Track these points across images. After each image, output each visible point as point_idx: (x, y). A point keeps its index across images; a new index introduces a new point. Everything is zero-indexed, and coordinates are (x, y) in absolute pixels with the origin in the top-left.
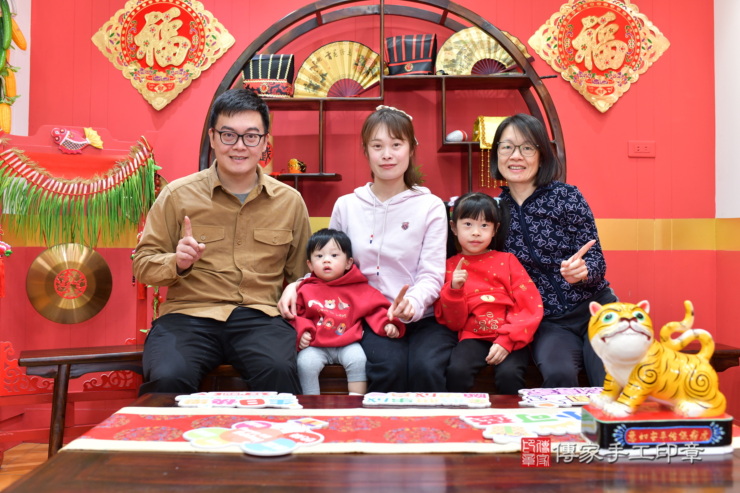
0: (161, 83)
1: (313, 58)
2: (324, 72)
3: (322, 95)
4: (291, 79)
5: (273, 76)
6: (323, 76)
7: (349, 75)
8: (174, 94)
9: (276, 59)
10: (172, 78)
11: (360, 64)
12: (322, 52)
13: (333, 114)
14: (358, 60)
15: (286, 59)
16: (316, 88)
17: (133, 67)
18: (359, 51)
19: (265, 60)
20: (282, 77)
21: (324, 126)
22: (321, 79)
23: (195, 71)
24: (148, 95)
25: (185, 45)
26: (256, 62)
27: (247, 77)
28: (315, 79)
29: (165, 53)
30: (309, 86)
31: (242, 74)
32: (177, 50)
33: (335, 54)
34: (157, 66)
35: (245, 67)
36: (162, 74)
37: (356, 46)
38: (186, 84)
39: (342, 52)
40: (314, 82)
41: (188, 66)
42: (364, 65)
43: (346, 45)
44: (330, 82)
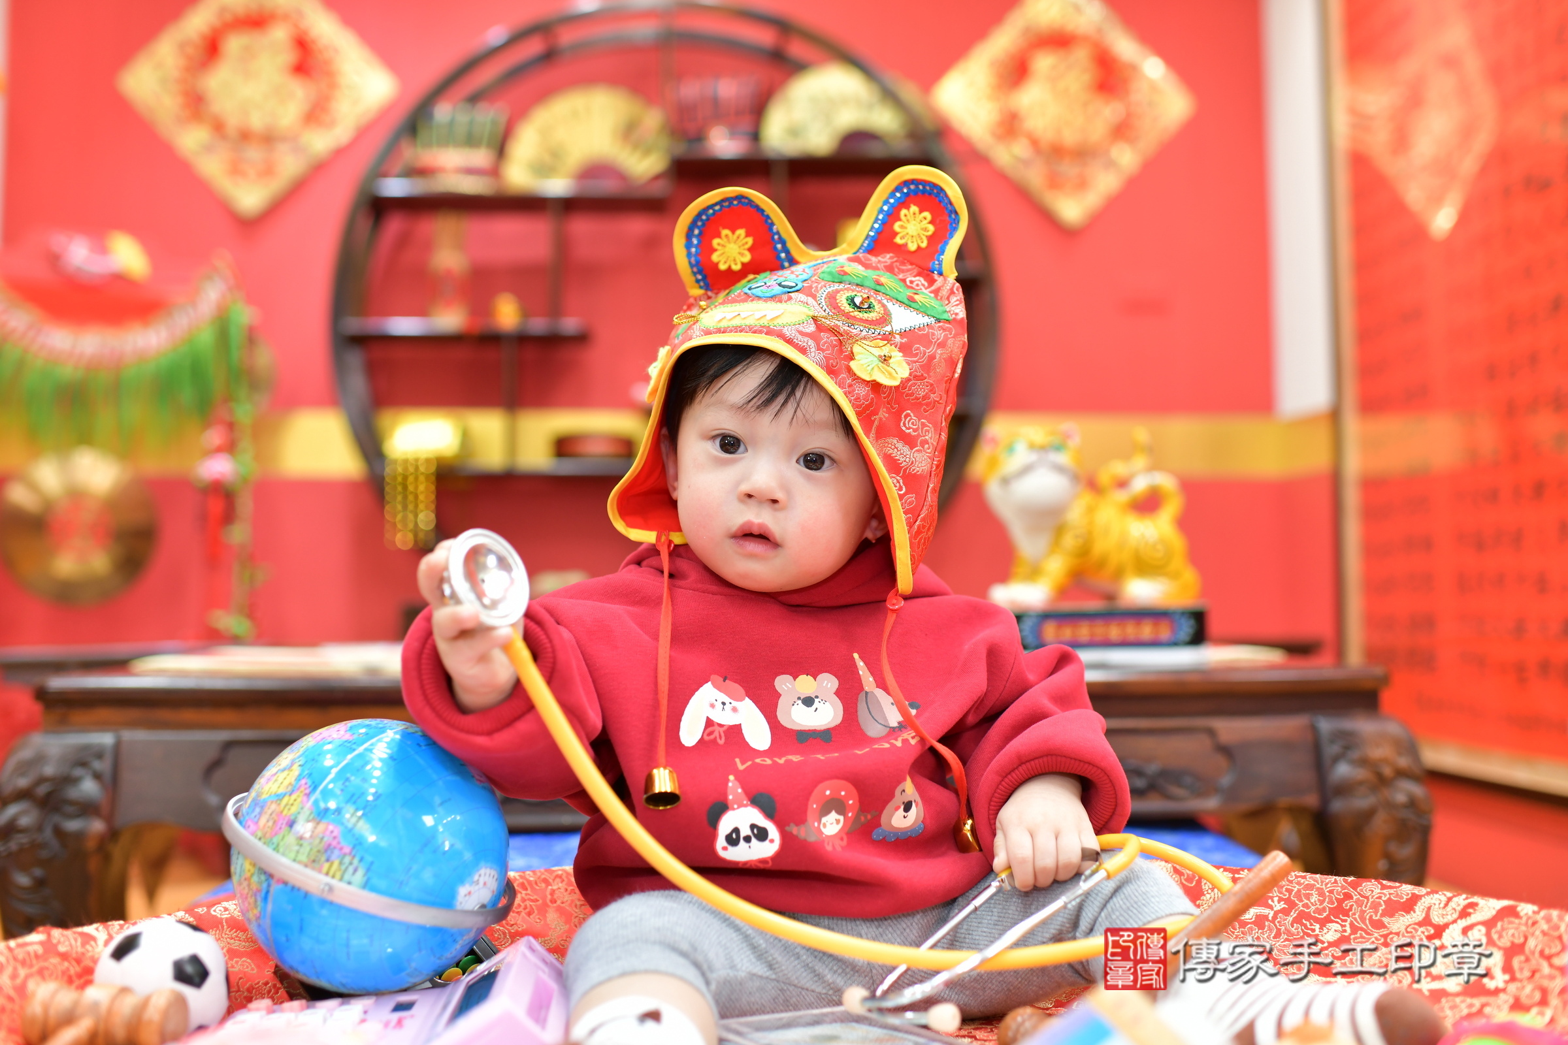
1: (541, 115)
4: (501, 151)
7: (610, 154)
10: (274, 158)
11: (629, 132)
12: (559, 106)
16: (545, 172)
17: (201, 134)
21: (563, 245)
23: (322, 144)
24: (228, 187)
30: (533, 167)
31: (407, 144)
34: (246, 135)
37: (623, 97)
41: (306, 135)
44: (574, 161)
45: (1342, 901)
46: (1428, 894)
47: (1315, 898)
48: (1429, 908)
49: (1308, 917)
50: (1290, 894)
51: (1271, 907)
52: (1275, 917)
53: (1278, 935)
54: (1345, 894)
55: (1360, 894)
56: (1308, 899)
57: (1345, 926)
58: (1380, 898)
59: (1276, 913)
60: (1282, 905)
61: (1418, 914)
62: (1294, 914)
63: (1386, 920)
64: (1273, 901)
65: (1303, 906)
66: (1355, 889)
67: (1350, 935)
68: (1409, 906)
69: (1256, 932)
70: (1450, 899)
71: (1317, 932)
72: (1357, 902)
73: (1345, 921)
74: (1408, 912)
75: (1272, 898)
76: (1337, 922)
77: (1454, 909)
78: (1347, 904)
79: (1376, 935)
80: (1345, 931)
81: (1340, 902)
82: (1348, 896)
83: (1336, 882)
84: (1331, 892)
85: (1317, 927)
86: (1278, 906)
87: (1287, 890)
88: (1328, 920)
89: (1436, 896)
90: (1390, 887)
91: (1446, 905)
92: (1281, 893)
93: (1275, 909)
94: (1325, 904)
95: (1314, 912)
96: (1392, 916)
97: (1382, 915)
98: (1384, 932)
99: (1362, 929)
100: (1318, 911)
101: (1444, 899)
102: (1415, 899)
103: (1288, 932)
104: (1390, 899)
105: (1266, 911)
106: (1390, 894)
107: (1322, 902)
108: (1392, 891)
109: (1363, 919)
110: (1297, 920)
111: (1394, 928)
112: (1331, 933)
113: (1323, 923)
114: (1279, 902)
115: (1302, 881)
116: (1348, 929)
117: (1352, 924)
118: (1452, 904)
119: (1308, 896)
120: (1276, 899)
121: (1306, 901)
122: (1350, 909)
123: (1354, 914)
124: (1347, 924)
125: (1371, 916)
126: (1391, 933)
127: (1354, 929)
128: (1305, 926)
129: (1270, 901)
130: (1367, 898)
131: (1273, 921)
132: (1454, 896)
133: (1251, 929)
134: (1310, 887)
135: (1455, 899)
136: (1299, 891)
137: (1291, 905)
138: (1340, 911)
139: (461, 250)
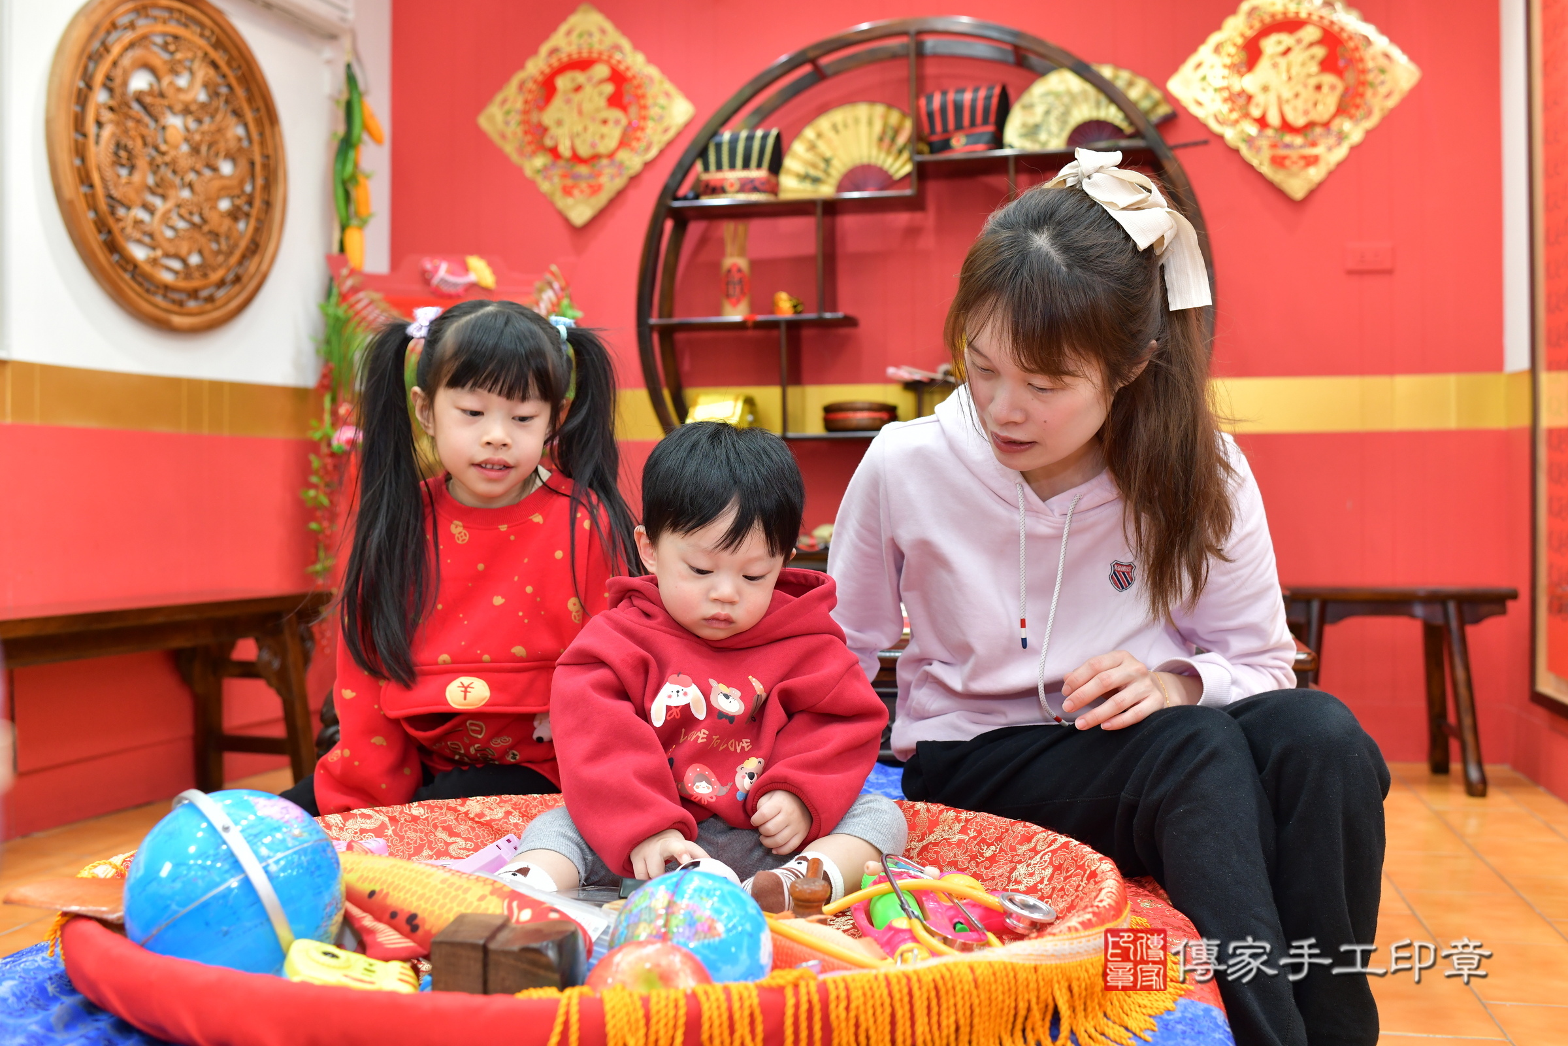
0: (583, 184)
1: (809, 133)
2: (828, 154)
3: (827, 191)
4: (776, 167)
5: (746, 165)
6: (827, 161)
7: (870, 157)
8: (602, 199)
9: (750, 139)
10: (599, 175)
11: (887, 138)
12: (824, 123)
14: (884, 132)
15: (765, 138)
16: (816, 180)
17: (540, 161)
18: (885, 118)
19: (733, 142)
20: (759, 166)
22: (822, 165)
23: (633, 161)
24: (562, 202)
25: (617, 122)
26: (719, 146)
27: (706, 168)
28: (814, 166)
29: (589, 137)
30: (804, 177)
31: (699, 166)
32: (605, 130)
33: (846, 126)
34: (576, 158)
35: (703, 154)
36: (583, 170)
37: (879, 109)
38: (619, 183)
39: (857, 121)
40: (813, 172)
41: (623, 155)
42: (893, 140)
43: (862, 110)
44: (839, 169)
47: (992, 831)
48: (1039, 841)
50: (983, 829)
51: (968, 835)
52: (967, 842)
53: (965, 854)
54: (1006, 829)
55: (1012, 829)
58: (1021, 833)
59: (969, 839)
61: (1032, 844)
62: (978, 840)
65: (985, 835)
69: (955, 850)
81: (1003, 833)
84: (1001, 827)
85: (986, 849)
86: (972, 834)
87: (981, 825)
88: (992, 844)
91: (1046, 839)
92: (976, 825)
94: (996, 835)
95: (989, 840)
96: (1021, 844)
97: (1016, 844)
98: (1014, 853)
99: (1005, 852)
100: (991, 839)
102: (1036, 835)
103: (971, 851)
105: (966, 838)
106: (1023, 831)
107: (993, 834)
109: (1006, 845)
110: (978, 845)
111: (1019, 852)
112: (990, 852)
113: (988, 847)
116: (998, 850)
118: (1048, 839)
119: (989, 829)
120: (972, 830)
121: (988, 832)
123: (1003, 843)
124: (999, 847)
125: (1012, 844)
127: (1001, 850)
128: (980, 848)
129: (969, 831)
130: (1015, 834)
131: (965, 845)
133: (953, 848)
134: (992, 824)
137: (979, 833)
138: (1000, 839)
139: (742, 253)
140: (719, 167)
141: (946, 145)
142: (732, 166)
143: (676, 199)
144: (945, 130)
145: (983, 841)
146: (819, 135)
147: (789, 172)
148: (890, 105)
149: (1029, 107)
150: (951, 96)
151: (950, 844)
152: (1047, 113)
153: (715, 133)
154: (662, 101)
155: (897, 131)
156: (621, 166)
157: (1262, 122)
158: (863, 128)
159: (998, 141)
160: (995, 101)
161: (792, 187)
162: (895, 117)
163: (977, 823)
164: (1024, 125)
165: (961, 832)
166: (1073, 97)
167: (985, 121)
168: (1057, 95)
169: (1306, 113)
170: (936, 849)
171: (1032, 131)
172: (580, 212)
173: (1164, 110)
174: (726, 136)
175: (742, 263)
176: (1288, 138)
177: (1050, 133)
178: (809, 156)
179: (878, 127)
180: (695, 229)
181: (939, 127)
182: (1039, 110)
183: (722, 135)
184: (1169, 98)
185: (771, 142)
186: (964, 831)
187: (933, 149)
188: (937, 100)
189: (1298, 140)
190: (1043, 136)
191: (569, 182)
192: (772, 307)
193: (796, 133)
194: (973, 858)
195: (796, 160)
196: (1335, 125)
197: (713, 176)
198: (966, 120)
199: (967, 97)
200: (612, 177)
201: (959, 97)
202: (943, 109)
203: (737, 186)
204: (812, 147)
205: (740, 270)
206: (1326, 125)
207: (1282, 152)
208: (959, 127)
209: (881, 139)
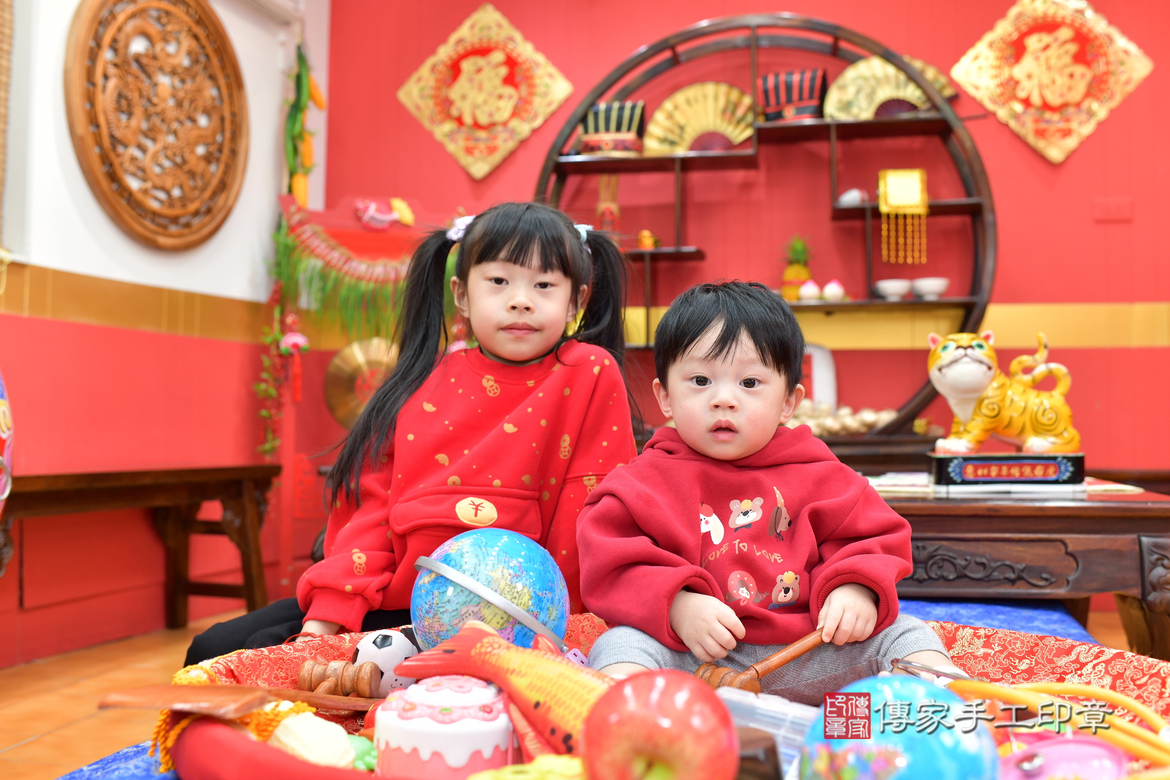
0: (482, 146)
1: (668, 105)
2: (682, 122)
3: (681, 152)
4: (641, 131)
5: (619, 129)
6: (682, 128)
7: (715, 126)
8: (497, 158)
9: (621, 109)
10: (495, 138)
11: (729, 111)
12: (680, 97)
13: (696, 177)
14: (726, 107)
15: (633, 108)
16: (673, 143)
17: (448, 126)
18: (728, 95)
19: (608, 111)
20: (629, 130)
21: (684, 192)
22: (677, 131)
23: (524, 129)
24: (465, 160)
25: (510, 97)
26: (596, 115)
27: (586, 131)
28: (672, 131)
29: (487, 108)
30: (663, 140)
31: (580, 129)
32: (502, 104)
33: (697, 100)
34: (477, 125)
35: (584, 120)
36: (482, 134)
37: (723, 88)
38: (511, 145)
39: (705, 97)
40: (671, 137)
41: (515, 123)
42: (733, 113)
43: (710, 88)
44: (690, 134)
45: (1034, 647)
46: (1080, 645)
48: (1079, 653)
49: (1013, 655)
50: (1005, 642)
51: (993, 649)
52: (994, 655)
53: (995, 665)
54: (1036, 643)
55: (1043, 644)
56: (1015, 645)
57: (1032, 661)
58: (1053, 646)
59: (996, 652)
60: (1000, 648)
61: (1073, 657)
62: (1005, 653)
63: (1055, 659)
64: (995, 645)
65: (1012, 649)
66: (1041, 641)
67: (1034, 666)
68: (1068, 652)
69: (983, 663)
70: (1090, 648)
71: (1017, 664)
72: (1042, 649)
73: (1033, 658)
74: (1068, 655)
75: (994, 644)
76: (1028, 659)
77: (1092, 654)
78: (1036, 649)
79: (1048, 667)
80: (1032, 664)
81: (1032, 647)
82: (1037, 645)
83: (1032, 636)
84: (1028, 642)
85: (1017, 661)
86: (997, 648)
87: (1005, 640)
89: (1084, 646)
90: (1060, 640)
91: (1088, 651)
92: (1000, 641)
93: (995, 650)
94: (1024, 649)
95: (1017, 653)
96: (1058, 657)
97: (1053, 656)
98: (1054, 666)
99: (1041, 663)
100: (1020, 652)
101: (1087, 648)
102: (1073, 647)
103: (1001, 663)
104: (1059, 647)
105: (990, 651)
106: (1060, 644)
107: (1022, 647)
108: (1061, 643)
109: (1042, 657)
110: (1007, 657)
111: (1059, 664)
112: (1024, 665)
113: (1021, 659)
114: (998, 646)
115: (1013, 635)
116: (1033, 663)
117: (1036, 660)
118: (1092, 651)
119: (1015, 644)
120: (996, 644)
121: (1013, 646)
122: (1037, 652)
123: (1038, 655)
124: (1034, 660)
125: (1047, 656)
126: (1057, 667)
127: (1037, 663)
128: (1011, 660)
129: (993, 646)
130: (1047, 646)
131: (993, 657)
132: (1094, 647)
133: (980, 661)
134: (1017, 639)
135: (1094, 648)
136: (1010, 640)
137: (1005, 648)
138: (1031, 653)
139: (614, 199)
140: (597, 130)
141: (779, 115)
142: (607, 129)
143: (561, 154)
144: (778, 103)
145: (1011, 654)
146: (676, 107)
147: (652, 136)
148: (732, 84)
149: (843, 88)
150: (783, 78)
151: (976, 657)
152: (858, 92)
153: (593, 104)
154: (547, 80)
155: (736, 106)
156: (513, 132)
157: (1027, 102)
158: (710, 102)
159: (819, 112)
160: (818, 82)
161: (653, 147)
162: (735, 94)
163: (1000, 638)
164: (840, 102)
165: (984, 646)
166: (879, 81)
167: (811, 97)
168: (866, 79)
169: (1062, 95)
170: (961, 662)
171: (846, 106)
172: (479, 168)
173: (948, 92)
174: (602, 106)
175: (614, 207)
176: (1048, 115)
177: (861, 109)
178: (668, 124)
179: (722, 102)
180: (573, 181)
181: (772, 100)
182: (851, 90)
183: (598, 105)
184: (952, 83)
185: (638, 112)
186: (987, 645)
187: (768, 118)
188: (771, 81)
189: (1056, 117)
190: (855, 110)
191: (471, 144)
192: (637, 242)
193: (657, 103)
194: (1006, 670)
195: (658, 126)
196: (1085, 105)
197: (592, 137)
198: (795, 95)
199: (796, 78)
200: (506, 140)
201: (789, 79)
202: (776, 88)
203: (611, 145)
204: (670, 116)
205: (611, 213)
206: (1078, 105)
207: (1043, 126)
208: (789, 101)
209: (724, 112)
